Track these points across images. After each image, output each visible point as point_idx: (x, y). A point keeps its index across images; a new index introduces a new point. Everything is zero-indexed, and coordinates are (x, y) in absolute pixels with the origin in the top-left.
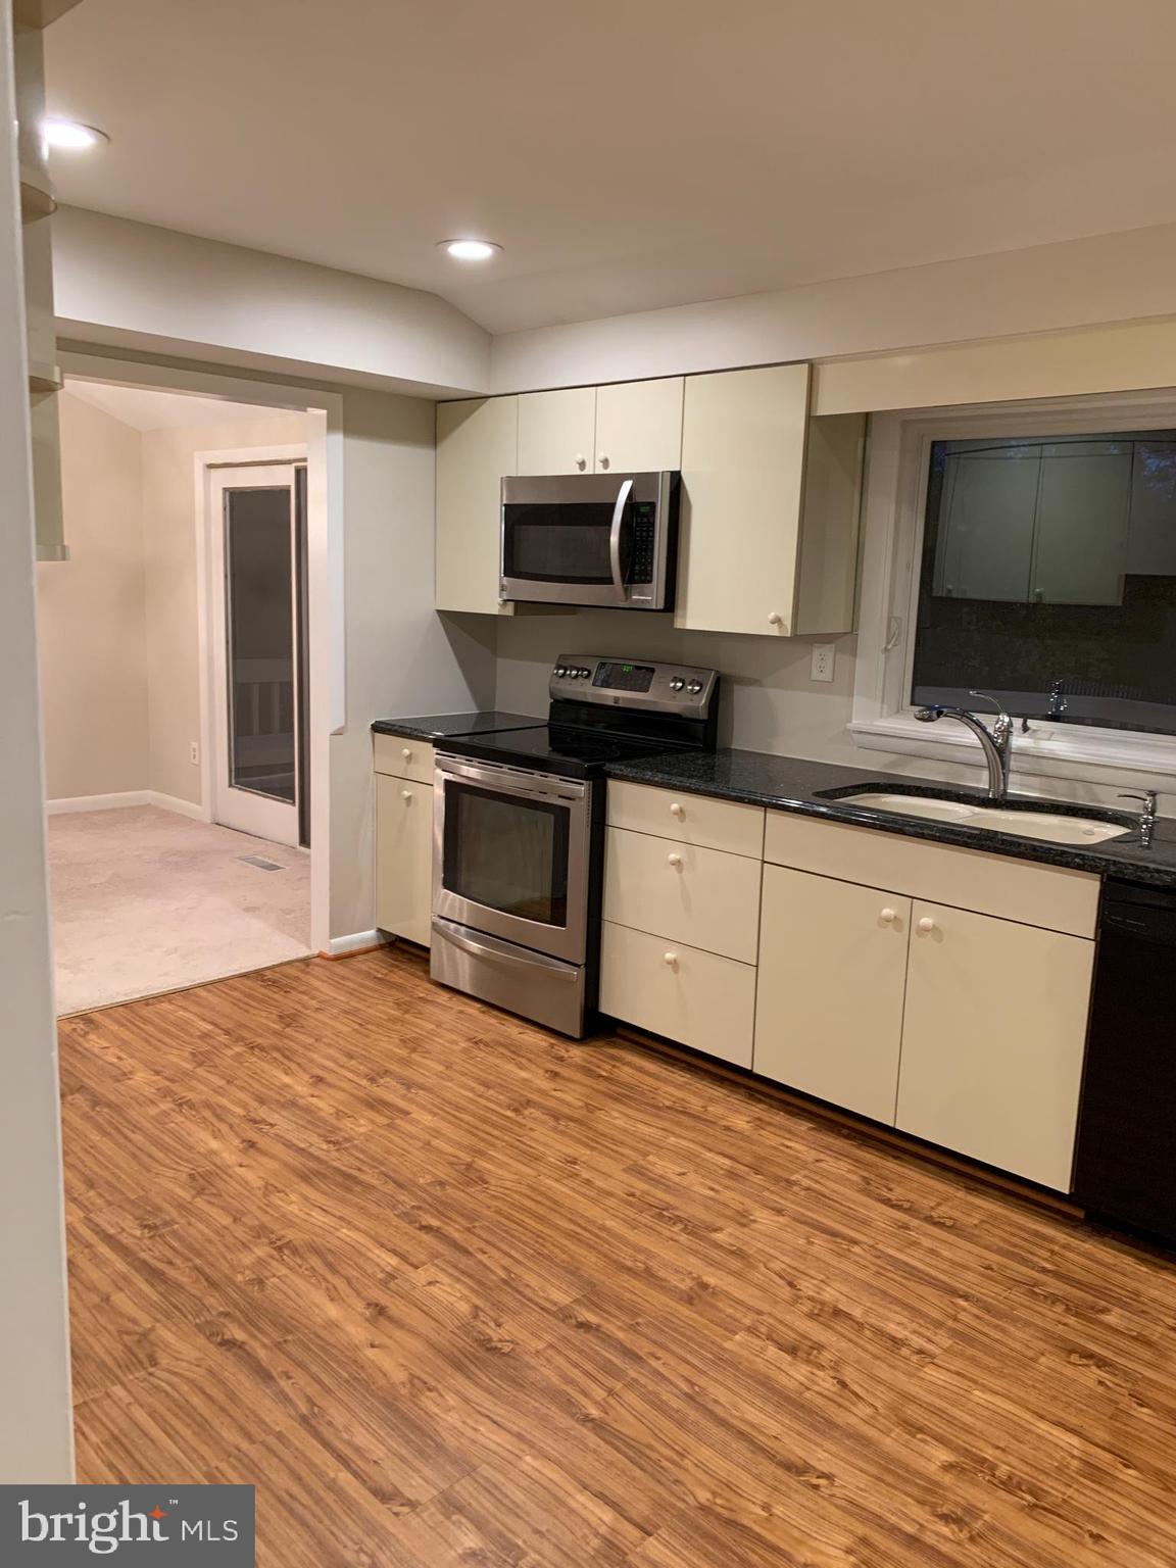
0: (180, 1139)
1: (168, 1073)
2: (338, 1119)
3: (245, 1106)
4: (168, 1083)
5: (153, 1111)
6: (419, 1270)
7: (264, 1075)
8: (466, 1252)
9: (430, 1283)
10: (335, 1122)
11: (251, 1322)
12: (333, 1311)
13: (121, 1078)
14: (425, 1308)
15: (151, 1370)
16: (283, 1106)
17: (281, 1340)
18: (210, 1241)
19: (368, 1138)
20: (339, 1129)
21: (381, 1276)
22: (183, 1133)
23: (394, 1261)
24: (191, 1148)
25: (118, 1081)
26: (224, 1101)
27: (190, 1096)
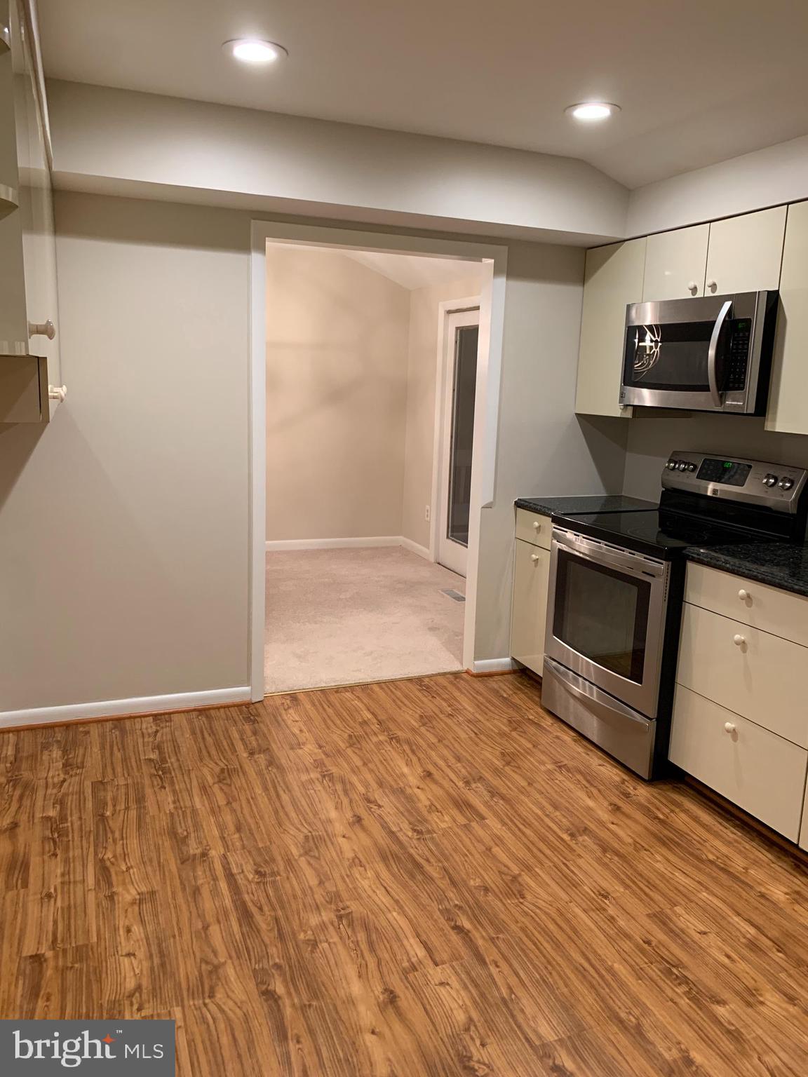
0: (311, 805)
1: (327, 748)
2: (429, 812)
3: (367, 786)
4: (323, 757)
5: (304, 777)
6: (438, 969)
7: (391, 763)
8: (482, 962)
9: (442, 984)
10: (425, 813)
11: (293, 979)
12: (356, 988)
13: (295, 746)
14: (428, 1007)
15: (207, 1001)
16: (393, 791)
17: (307, 1003)
18: (295, 897)
19: (445, 833)
20: (426, 821)
21: (406, 964)
22: (317, 800)
23: (421, 953)
24: (316, 814)
25: (292, 748)
26: (354, 779)
27: (334, 770)
